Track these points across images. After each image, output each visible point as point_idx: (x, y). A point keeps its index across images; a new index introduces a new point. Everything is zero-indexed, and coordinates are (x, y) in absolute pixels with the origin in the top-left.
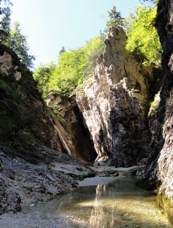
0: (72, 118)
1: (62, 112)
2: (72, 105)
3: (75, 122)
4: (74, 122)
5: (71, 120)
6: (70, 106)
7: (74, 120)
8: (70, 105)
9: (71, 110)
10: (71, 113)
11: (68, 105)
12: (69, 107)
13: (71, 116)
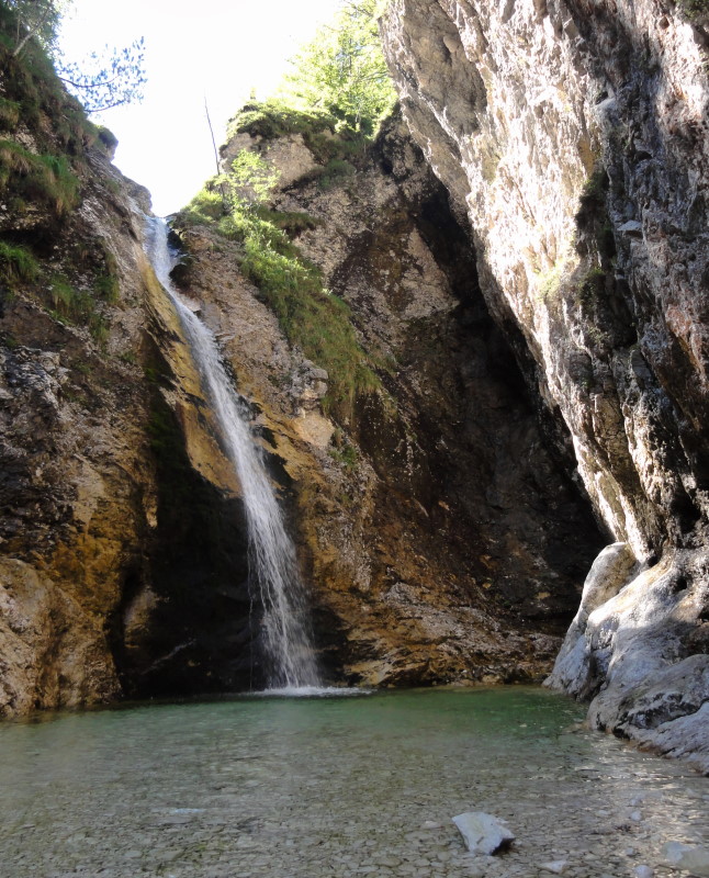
0: (409, 284)
1: (320, 242)
2: (401, 192)
3: (435, 314)
4: (427, 312)
5: (400, 300)
6: (390, 201)
7: (428, 294)
8: (391, 190)
9: (397, 228)
10: (400, 254)
11: (370, 192)
12: (385, 207)
13: (404, 269)
